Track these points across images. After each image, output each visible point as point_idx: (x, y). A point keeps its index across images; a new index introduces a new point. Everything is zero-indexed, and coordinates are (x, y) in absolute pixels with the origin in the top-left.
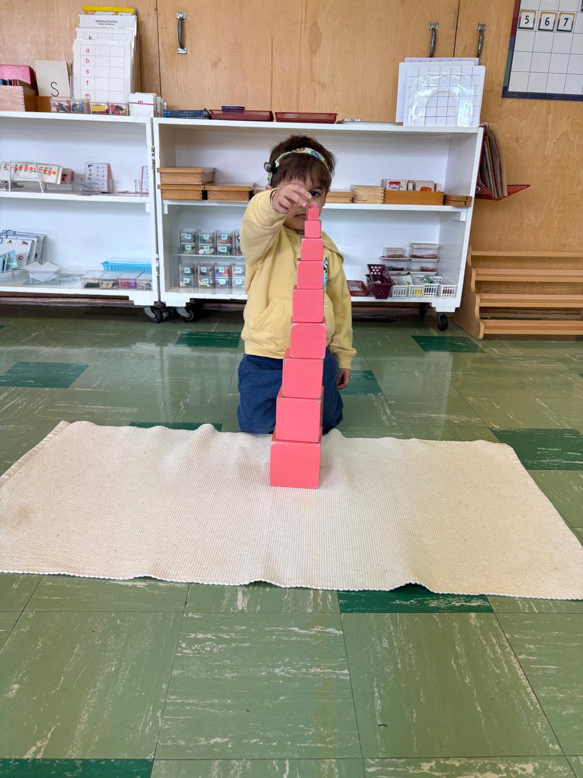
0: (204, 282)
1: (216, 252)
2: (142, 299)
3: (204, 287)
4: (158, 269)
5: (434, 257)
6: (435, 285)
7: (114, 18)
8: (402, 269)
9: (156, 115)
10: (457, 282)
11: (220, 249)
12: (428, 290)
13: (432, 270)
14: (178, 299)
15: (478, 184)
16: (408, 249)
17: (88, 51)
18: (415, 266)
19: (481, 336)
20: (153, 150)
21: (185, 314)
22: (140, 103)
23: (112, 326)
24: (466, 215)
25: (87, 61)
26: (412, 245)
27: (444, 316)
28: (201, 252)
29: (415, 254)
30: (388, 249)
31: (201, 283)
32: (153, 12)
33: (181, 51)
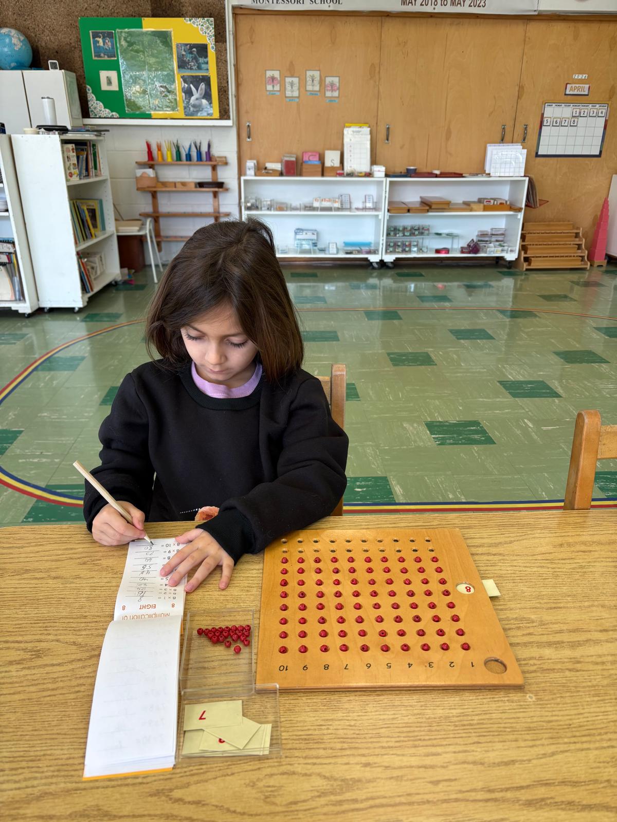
0: (400, 250)
1: (404, 235)
2: (374, 258)
3: (399, 252)
4: (383, 244)
5: (503, 234)
6: (506, 248)
7: (360, 129)
8: (487, 241)
9: (387, 175)
10: (516, 246)
11: (406, 234)
12: (502, 251)
13: (502, 241)
14: (389, 258)
15: (526, 202)
16: (489, 231)
17: (351, 146)
18: (494, 239)
19: (524, 269)
20: (386, 192)
21: (390, 265)
22: (379, 171)
23: (360, 272)
24: (521, 216)
25: (350, 151)
26: (492, 229)
27: (510, 262)
28: (398, 235)
29: (494, 233)
30: (481, 231)
31: (397, 250)
32: (375, 125)
33: (387, 142)
